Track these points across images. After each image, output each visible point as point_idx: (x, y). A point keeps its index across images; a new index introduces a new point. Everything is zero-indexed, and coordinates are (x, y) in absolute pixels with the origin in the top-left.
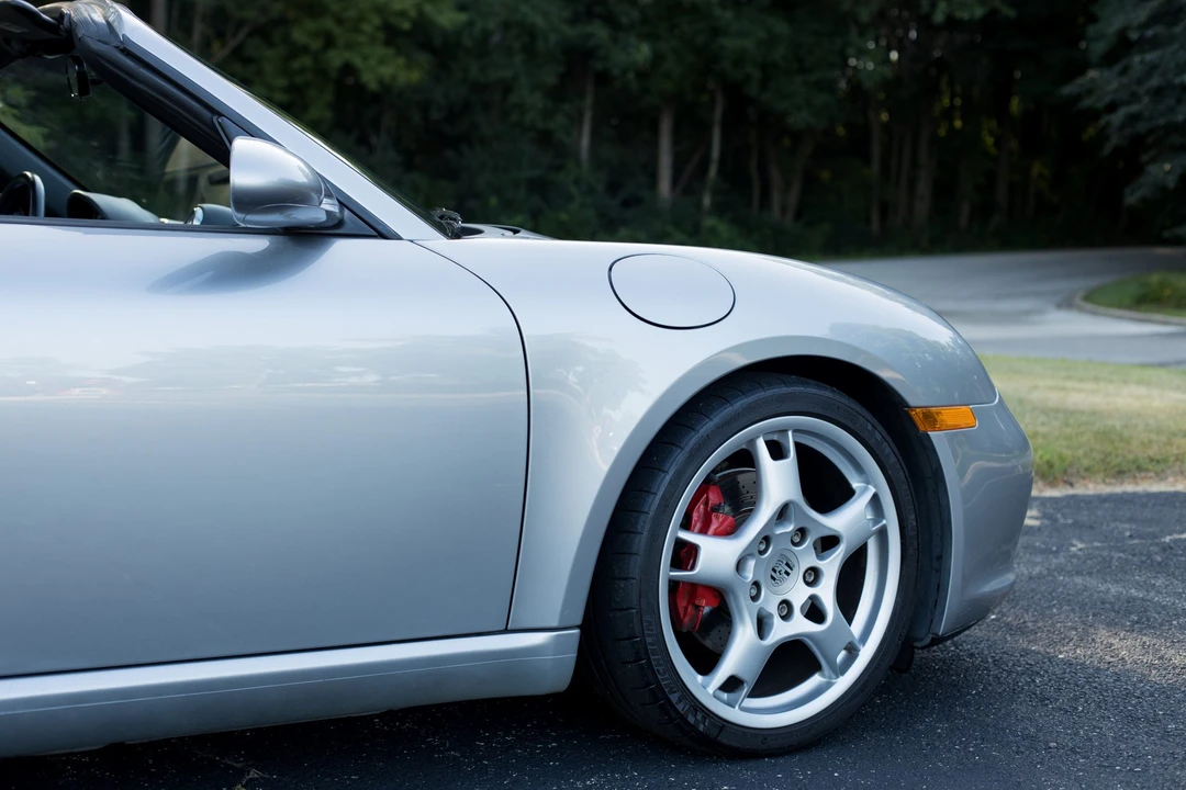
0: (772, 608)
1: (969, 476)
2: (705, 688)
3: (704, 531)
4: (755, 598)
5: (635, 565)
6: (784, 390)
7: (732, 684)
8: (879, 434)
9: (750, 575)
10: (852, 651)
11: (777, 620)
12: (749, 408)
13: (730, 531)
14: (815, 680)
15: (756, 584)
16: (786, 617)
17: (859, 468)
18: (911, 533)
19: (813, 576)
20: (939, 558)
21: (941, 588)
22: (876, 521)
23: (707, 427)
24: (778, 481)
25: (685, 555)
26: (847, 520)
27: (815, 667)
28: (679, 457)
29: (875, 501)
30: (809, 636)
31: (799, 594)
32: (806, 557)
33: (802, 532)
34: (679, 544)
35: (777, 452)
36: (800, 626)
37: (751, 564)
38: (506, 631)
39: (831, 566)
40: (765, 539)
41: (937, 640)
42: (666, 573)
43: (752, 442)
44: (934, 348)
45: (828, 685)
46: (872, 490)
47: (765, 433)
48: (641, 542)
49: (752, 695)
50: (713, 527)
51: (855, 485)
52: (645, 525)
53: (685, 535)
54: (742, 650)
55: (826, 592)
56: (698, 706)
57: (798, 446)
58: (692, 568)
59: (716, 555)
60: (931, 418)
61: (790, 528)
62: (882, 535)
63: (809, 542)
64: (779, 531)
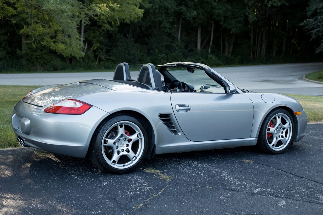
0: (278, 136)
1: (300, 120)
2: (271, 145)
3: (270, 127)
4: (276, 135)
5: (264, 131)
6: (280, 110)
7: (273, 145)
8: (290, 115)
9: (275, 132)
10: (286, 142)
11: (278, 138)
12: (276, 112)
13: (273, 127)
14: (282, 145)
15: (276, 133)
16: (279, 137)
17: (288, 119)
18: (294, 127)
19: (282, 132)
20: (296, 131)
21: (297, 135)
22: (289, 126)
23: (271, 114)
24: (279, 121)
25: (269, 129)
26: (286, 126)
27: (282, 144)
28: (268, 118)
29: (289, 123)
30: (282, 140)
31: (281, 135)
32: (282, 130)
33: (281, 127)
34: (268, 128)
35: (279, 118)
36: (281, 138)
37: (276, 131)
38: (250, 138)
39: (284, 131)
40: (277, 128)
41: (296, 141)
42: (267, 132)
43: (276, 116)
44: (294, 103)
45: (284, 146)
46: (289, 122)
47: (278, 115)
48: (264, 128)
49: (275, 147)
50: (271, 126)
51: (287, 122)
52: (265, 126)
53: (269, 127)
54: (274, 141)
55: (284, 134)
56: (270, 148)
57: (281, 117)
58: (269, 131)
59: (272, 130)
60: (296, 113)
61: (280, 127)
62: (290, 128)
63: (282, 128)
64: (279, 127)
